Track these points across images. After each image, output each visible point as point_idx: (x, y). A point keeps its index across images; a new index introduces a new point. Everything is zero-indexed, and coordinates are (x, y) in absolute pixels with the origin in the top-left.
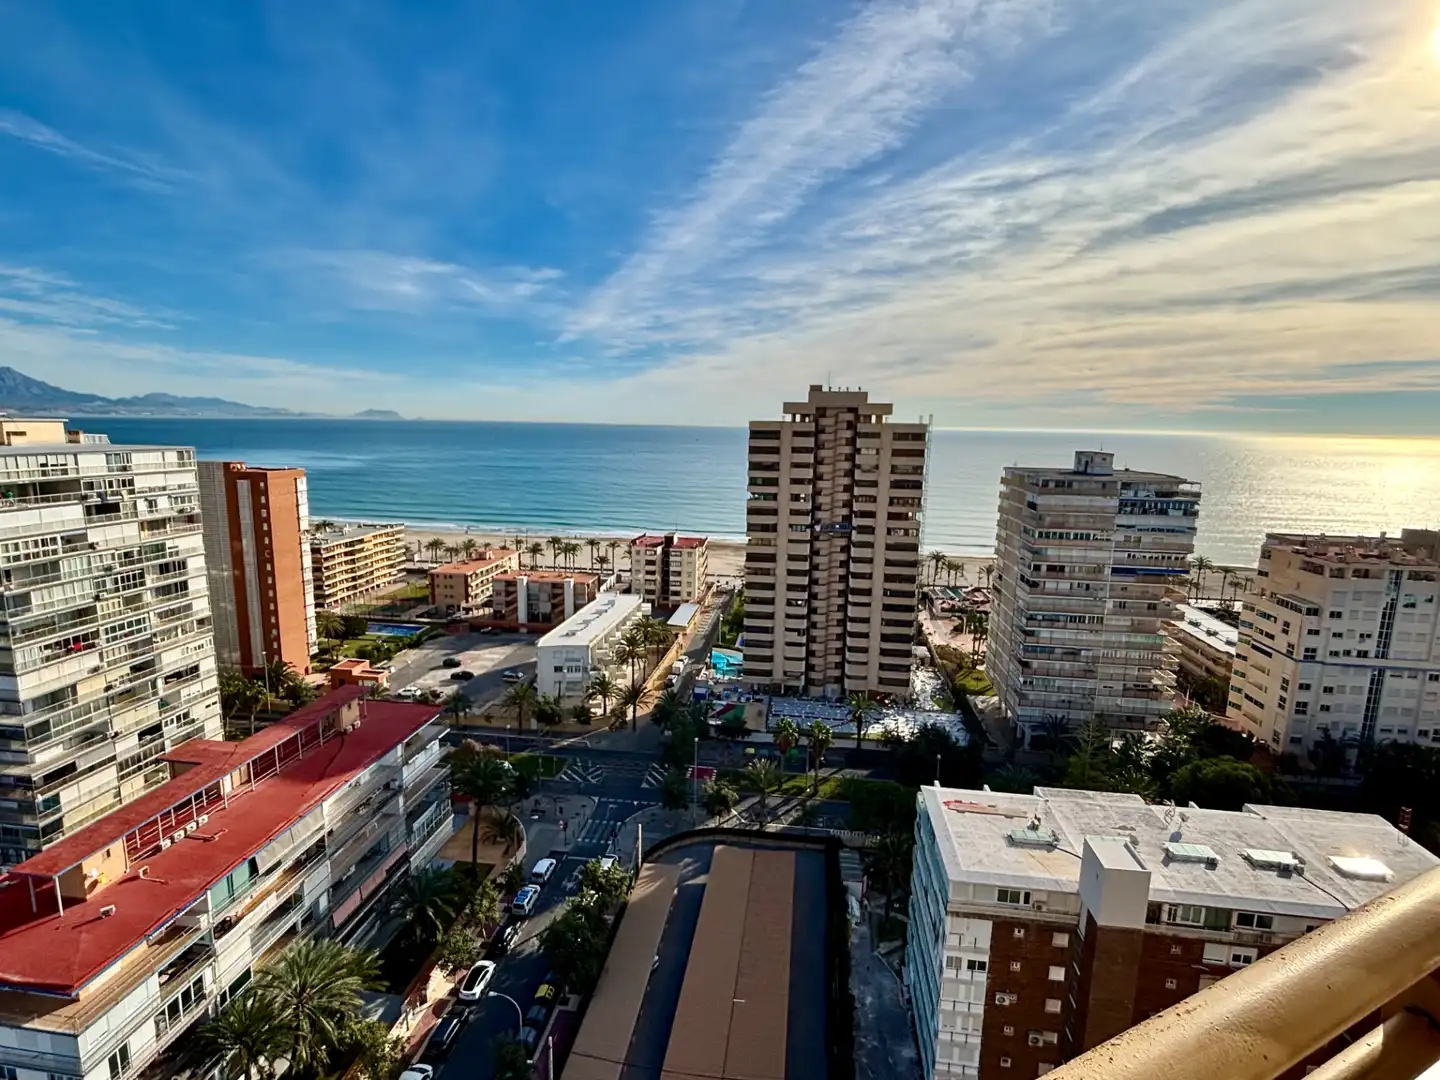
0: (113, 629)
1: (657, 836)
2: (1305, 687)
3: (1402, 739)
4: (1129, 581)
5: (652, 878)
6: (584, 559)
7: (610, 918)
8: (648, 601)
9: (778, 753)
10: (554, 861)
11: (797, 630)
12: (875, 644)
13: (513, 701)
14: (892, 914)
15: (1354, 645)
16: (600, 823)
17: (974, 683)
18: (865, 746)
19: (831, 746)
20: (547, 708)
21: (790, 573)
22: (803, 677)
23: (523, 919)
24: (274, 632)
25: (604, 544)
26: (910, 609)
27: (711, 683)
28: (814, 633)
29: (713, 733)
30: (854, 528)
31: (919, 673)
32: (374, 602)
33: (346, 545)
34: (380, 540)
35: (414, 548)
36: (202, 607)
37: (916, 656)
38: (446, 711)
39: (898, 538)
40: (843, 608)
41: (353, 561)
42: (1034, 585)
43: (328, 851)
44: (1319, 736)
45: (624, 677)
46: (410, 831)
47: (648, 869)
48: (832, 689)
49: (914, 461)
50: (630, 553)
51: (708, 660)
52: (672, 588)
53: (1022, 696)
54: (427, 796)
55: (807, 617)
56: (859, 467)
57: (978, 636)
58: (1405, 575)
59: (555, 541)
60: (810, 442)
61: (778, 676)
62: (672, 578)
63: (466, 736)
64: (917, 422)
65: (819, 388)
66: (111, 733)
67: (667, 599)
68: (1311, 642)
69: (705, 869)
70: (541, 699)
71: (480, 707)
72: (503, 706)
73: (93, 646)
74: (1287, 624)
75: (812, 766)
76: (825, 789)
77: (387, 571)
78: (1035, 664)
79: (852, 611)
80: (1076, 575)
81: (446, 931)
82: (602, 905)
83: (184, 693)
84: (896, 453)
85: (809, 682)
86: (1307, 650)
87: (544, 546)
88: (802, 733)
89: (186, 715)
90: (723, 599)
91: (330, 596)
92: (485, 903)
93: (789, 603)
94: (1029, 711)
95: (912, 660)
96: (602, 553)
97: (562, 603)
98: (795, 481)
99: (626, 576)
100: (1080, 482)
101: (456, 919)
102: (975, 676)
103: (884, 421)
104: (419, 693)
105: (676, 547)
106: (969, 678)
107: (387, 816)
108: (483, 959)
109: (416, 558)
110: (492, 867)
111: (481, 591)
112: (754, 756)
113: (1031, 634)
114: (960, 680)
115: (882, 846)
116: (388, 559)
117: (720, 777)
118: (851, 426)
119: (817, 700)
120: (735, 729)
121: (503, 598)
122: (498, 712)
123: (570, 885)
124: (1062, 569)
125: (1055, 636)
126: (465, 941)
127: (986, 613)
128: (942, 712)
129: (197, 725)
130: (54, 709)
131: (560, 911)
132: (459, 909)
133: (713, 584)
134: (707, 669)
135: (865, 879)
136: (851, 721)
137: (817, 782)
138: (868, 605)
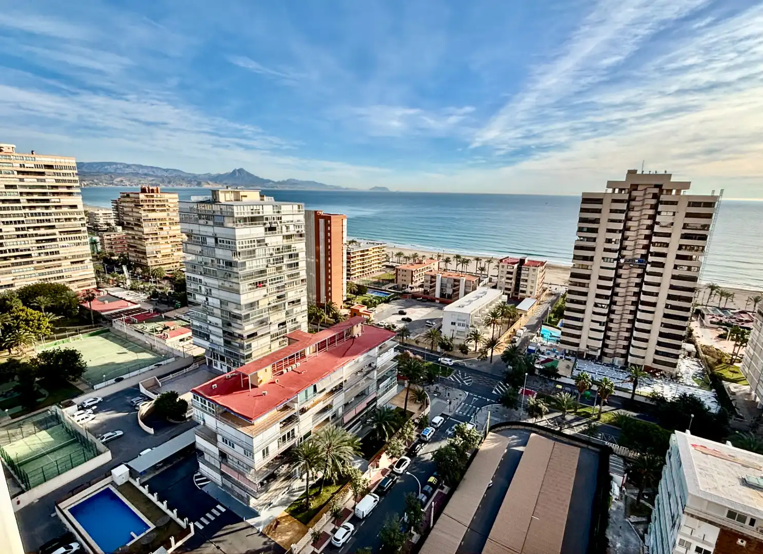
0: (272, 280)
1: (498, 420)
5: (493, 441)
6: (472, 267)
7: (469, 455)
8: (506, 294)
9: (576, 391)
10: (443, 419)
11: (599, 322)
12: (654, 337)
13: (429, 336)
14: (642, 501)
16: (468, 406)
17: (731, 374)
18: (636, 398)
19: (613, 394)
20: (446, 342)
21: (599, 287)
22: (599, 351)
23: (426, 442)
24: (330, 288)
25: (483, 261)
26: (685, 319)
27: (539, 344)
28: (611, 325)
29: (537, 372)
30: (649, 263)
31: (685, 360)
32: (371, 280)
33: (361, 252)
34: (375, 250)
35: (390, 255)
36: (303, 275)
37: (684, 349)
38: (398, 335)
39: (683, 272)
40: (633, 313)
41: (363, 259)
43: (344, 389)
45: (488, 334)
46: (378, 388)
47: (491, 435)
48: (618, 361)
49: (703, 221)
50: (498, 266)
51: (538, 331)
52: (521, 289)
54: (387, 373)
55: (607, 315)
56: (658, 223)
57: (739, 343)
59: (458, 257)
60: (624, 206)
61: (583, 347)
62: (521, 283)
63: (406, 349)
64: (710, 194)
65: (635, 171)
66: (269, 322)
67: (517, 294)
69: (524, 444)
70: (443, 337)
71: (414, 336)
72: (424, 337)
73: (265, 286)
75: (598, 403)
76: (605, 417)
77: (377, 265)
79: (640, 315)
81: (390, 438)
82: (466, 447)
83: (295, 310)
84: (688, 215)
85: (603, 354)
87: (451, 259)
88: (594, 382)
89: (295, 319)
90: (553, 298)
91: (352, 274)
92: (409, 429)
93: (596, 305)
95: (680, 351)
96: (483, 266)
97: (458, 290)
98: (609, 231)
99: (495, 279)
101: (395, 434)
102: (732, 369)
103: (682, 194)
104: (387, 325)
105: (526, 265)
106: (726, 370)
107: (369, 378)
108: (406, 456)
109: (391, 260)
110: (414, 413)
111: (419, 280)
112: (561, 390)
114: (718, 370)
115: (641, 459)
116: (378, 259)
117: (538, 397)
118: (655, 196)
119: (607, 365)
120: (551, 372)
121: (429, 284)
122: (422, 340)
123: (450, 432)
126: (398, 445)
127: (749, 329)
128: (700, 388)
129: (298, 324)
130: (251, 310)
131: (444, 444)
132: (397, 430)
133: (547, 288)
134: (538, 336)
135: (626, 475)
136: (629, 381)
137: (600, 412)
138: (653, 312)
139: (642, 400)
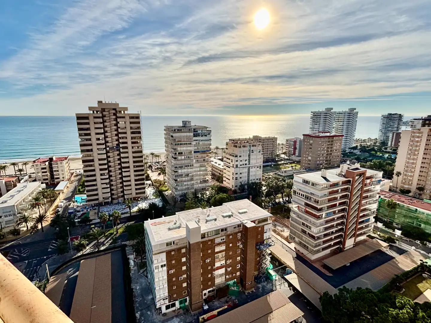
2: (237, 174)
3: (253, 181)
4: (198, 154)
5: (55, 281)
8: (44, 183)
9: (102, 224)
11: (106, 183)
12: (133, 183)
14: (143, 261)
15: (244, 162)
16: (29, 270)
17: (165, 188)
18: (132, 214)
19: (121, 217)
21: (100, 165)
22: (110, 198)
25: (20, 164)
26: (142, 170)
27: (75, 207)
28: (112, 183)
29: (77, 224)
30: (121, 148)
31: (149, 189)
39: (136, 149)
40: (121, 174)
42: (175, 158)
44: (240, 184)
45: (36, 213)
47: (53, 278)
48: (121, 200)
49: (137, 125)
50: (33, 166)
51: (73, 200)
52: (55, 177)
53: (176, 189)
55: (109, 178)
56: (119, 128)
57: (164, 175)
58: (251, 146)
60: (101, 120)
61: (101, 199)
62: (55, 173)
64: (137, 113)
67: (53, 181)
68: (237, 163)
69: (78, 270)
74: (232, 160)
75: (115, 225)
76: (120, 231)
78: (178, 180)
79: (124, 174)
80: (186, 154)
84: (131, 123)
85: (113, 199)
86: (236, 165)
88: (110, 216)
90: (79, 177)
94: (178, 193)
95: (146, 185)
96: (20, 168)
98: (97, 134)
99: (33, 175)
100: (184, 129)
102: (165, 186)
105: (54, 161)
106: (163, 187)
113: (176, 172)
114: (160, 188)
115: (138, 242)
117: (81, 238)
118: (114, 114)
119: (116, 204)
120: (86, 220)
124: (182, 153)
125: (182, 171)
127: (165, 168)
128: (156, 198)
133: (74, 173)
134: (73, 203)
135: (135, 253)
136: (127, 208)
137: (117, 229)
138: (129, 171)
139: (135, 214)
